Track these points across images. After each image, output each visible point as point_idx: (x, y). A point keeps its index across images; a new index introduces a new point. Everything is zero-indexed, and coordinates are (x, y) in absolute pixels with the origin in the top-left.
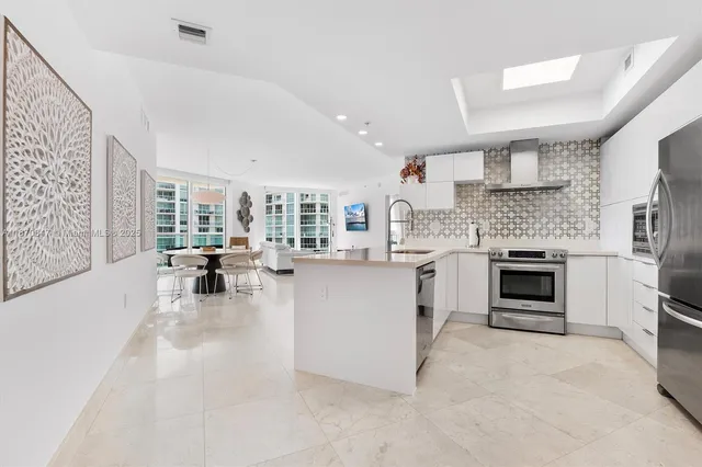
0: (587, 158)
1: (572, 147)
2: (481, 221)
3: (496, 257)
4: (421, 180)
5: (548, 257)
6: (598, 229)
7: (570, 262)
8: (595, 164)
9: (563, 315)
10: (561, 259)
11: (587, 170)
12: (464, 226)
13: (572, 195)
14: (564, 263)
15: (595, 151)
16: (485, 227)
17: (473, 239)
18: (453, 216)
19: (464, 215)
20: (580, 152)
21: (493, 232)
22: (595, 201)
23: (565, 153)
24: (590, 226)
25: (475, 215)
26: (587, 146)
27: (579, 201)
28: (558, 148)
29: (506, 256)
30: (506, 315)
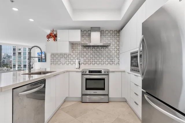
0: (116, 36)
1: (111, 32)
2: (81, 58)
3: (84, 73)
4: (55, 40)
5: (103, 73)
6: (119, 62)
7: (110, 74)
8: (118, 39)
9: (108, 95)
10: (107, 73)
11: (116, 41)
12: (74, 60)
13: (111, 50)
14: (108, 75)
15: (118, 34)
16: (82, 61)
17: (77, 66)
18: (70, 56)
19: (74, 56)
20: (113, 34)
21: (85, 63)
22: (118, 52)
23: (109, 34)
24: (116, 61)
25: (78, 56)
26: (116, 32)
27: (113, 52)
28: (107, 32)
29: (88, 73)
30: (88, 97)
